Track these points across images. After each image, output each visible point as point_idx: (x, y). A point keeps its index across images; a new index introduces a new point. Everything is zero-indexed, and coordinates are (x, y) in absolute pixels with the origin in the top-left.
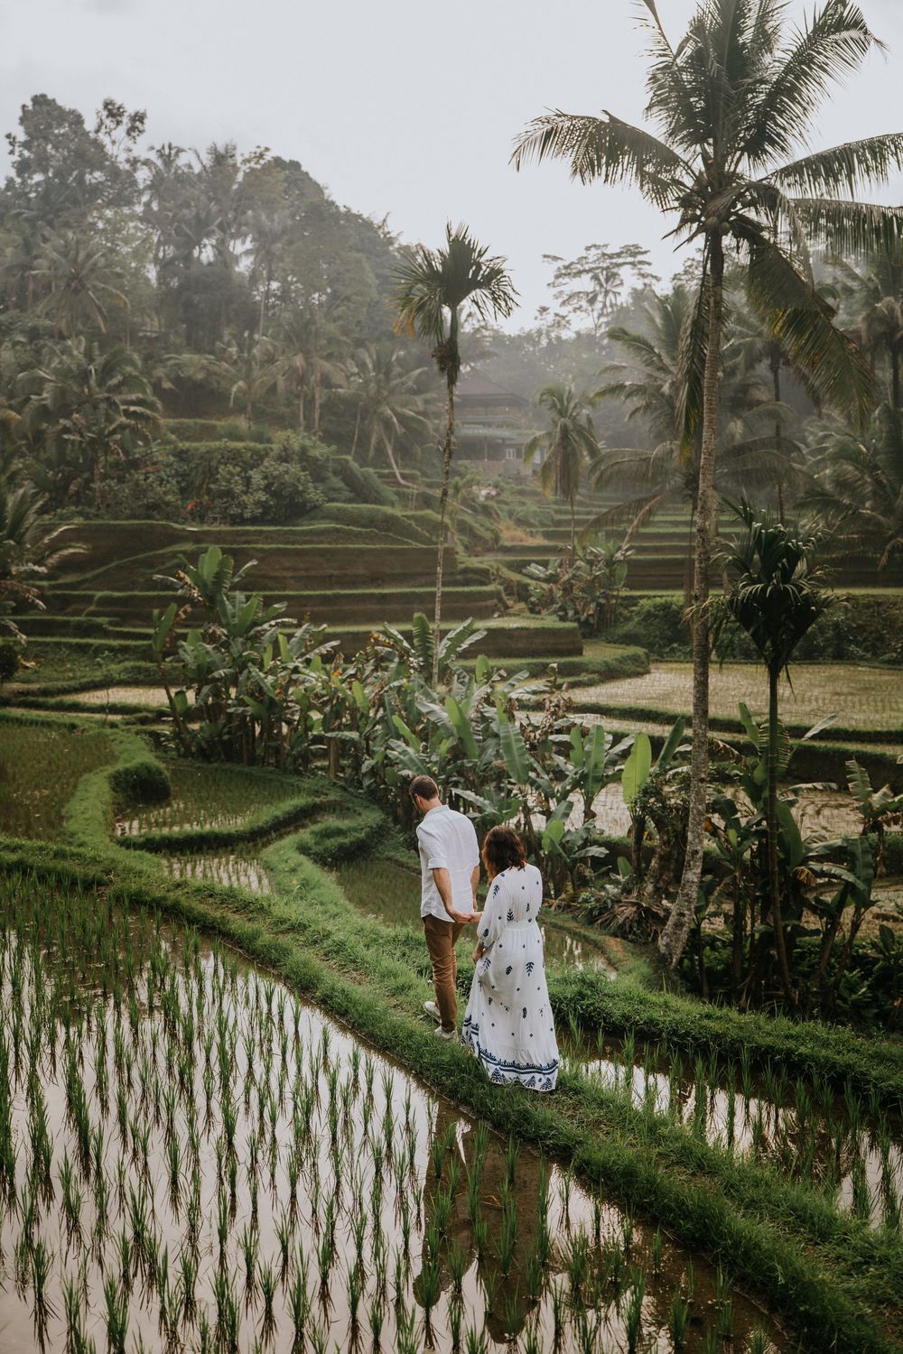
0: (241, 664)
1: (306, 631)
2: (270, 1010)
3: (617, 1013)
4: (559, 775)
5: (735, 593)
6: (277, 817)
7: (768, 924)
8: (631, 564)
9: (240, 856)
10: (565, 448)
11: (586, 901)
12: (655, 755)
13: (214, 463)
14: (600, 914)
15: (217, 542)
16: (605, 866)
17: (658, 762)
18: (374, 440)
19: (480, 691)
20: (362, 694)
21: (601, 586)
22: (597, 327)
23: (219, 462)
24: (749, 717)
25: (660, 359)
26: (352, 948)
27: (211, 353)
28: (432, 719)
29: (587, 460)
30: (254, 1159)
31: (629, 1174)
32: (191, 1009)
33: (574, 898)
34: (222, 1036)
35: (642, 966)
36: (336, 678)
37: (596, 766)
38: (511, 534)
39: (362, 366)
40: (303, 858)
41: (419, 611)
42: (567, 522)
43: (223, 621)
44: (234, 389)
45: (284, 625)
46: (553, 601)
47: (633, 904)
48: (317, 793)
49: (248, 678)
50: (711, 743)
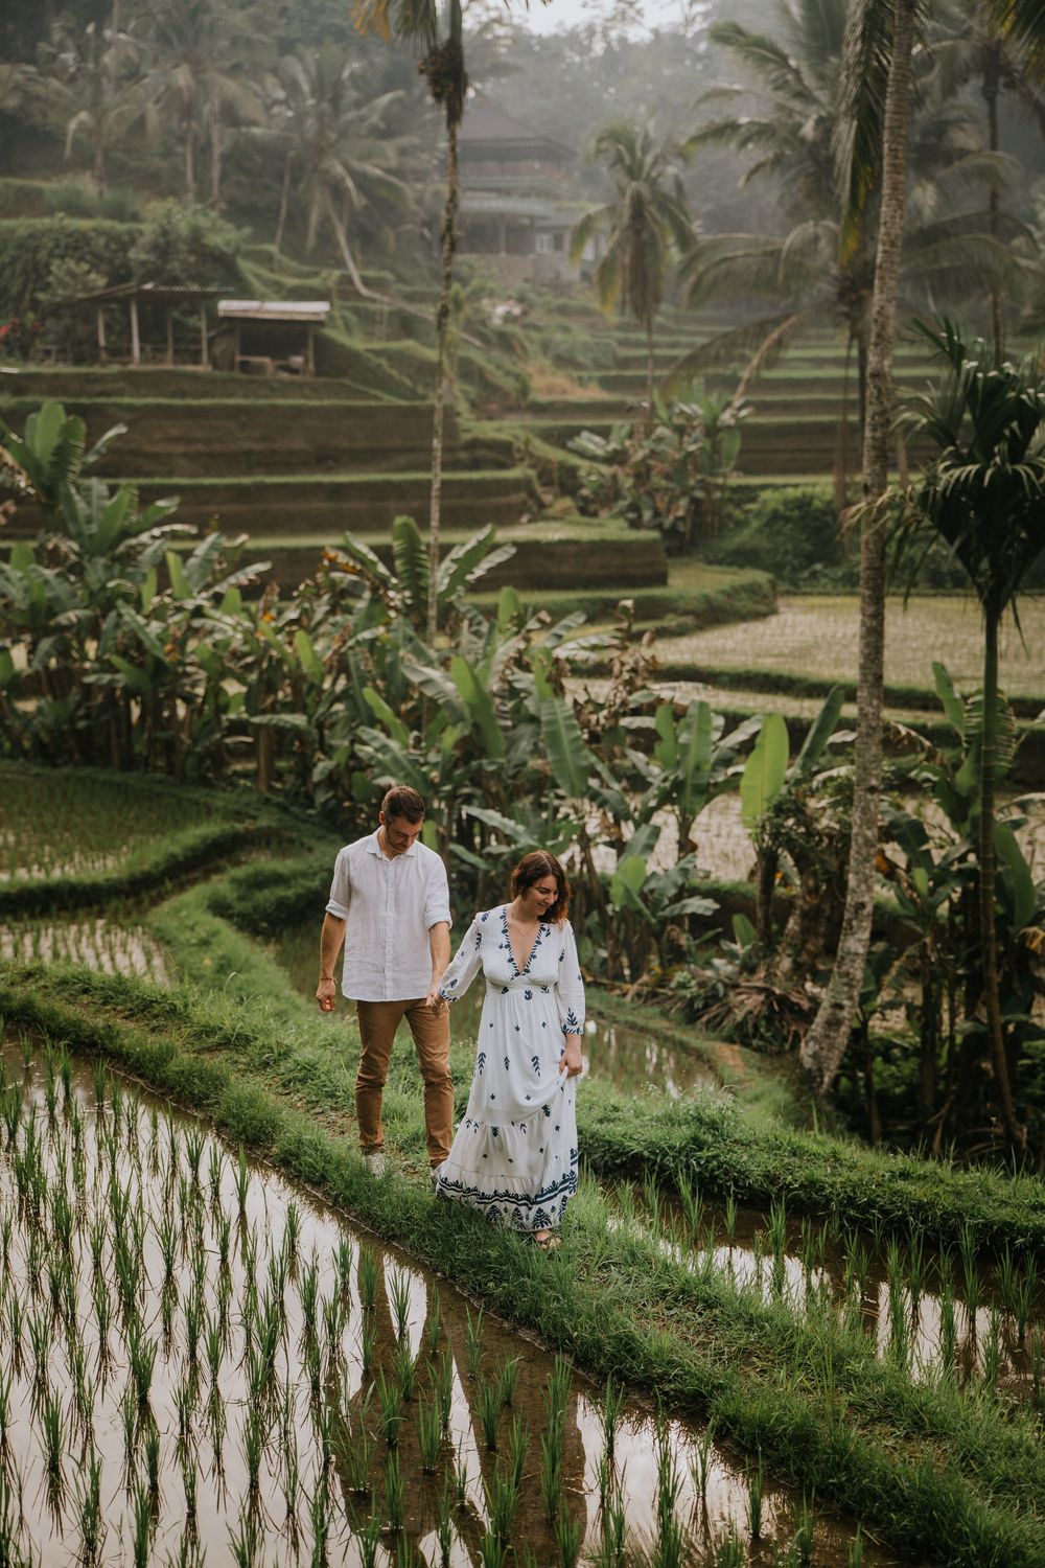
0: (105, 603)
1: (213, 546)
2: (196, 1178)
3: (756, 1172)
4: (638, 783)
5: (932, 480)
6: (173, 856)
7: (977, 1020)
8: (746, 431)
9: (114, 920)
10: (638, 233)
11: (683, 986)
12: (795, 748)
13: (42, 255)
14: (706, 1006)
15: (53, 392)
16: (711, 931)
17: (799, 760)
18: (314, 218)
19: (506, 648)
20: (311, 652)
21: (698, 469)
22: (689, 21)
23: (51, 255)
24: (950, 685)
25: (799, 80)
26: (327, 1073)
27: (32, 61)
28: (429, 692)
29: (675, 255)
30: (185, 1427)
31: (803, 1438)
32: (63, 1181)
33: (662, 982)
34: (119, 1221)
35: (777, 1091)
36: (266, 626)
37: (698, 768)
38: (548, 383)
39: (292, 87)
40: (219, 923)
41: (400, 513)
42: (640, 362)
43: (72, 528)
44: (73, 125)
45: (174, 536)
46: (617, 495)
47: (760, 990)
48: (239, 815)
49: (117, 625)
50: (887, 728)
